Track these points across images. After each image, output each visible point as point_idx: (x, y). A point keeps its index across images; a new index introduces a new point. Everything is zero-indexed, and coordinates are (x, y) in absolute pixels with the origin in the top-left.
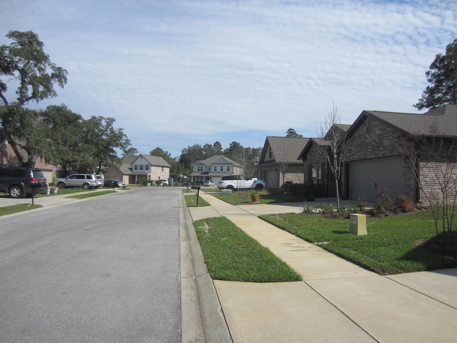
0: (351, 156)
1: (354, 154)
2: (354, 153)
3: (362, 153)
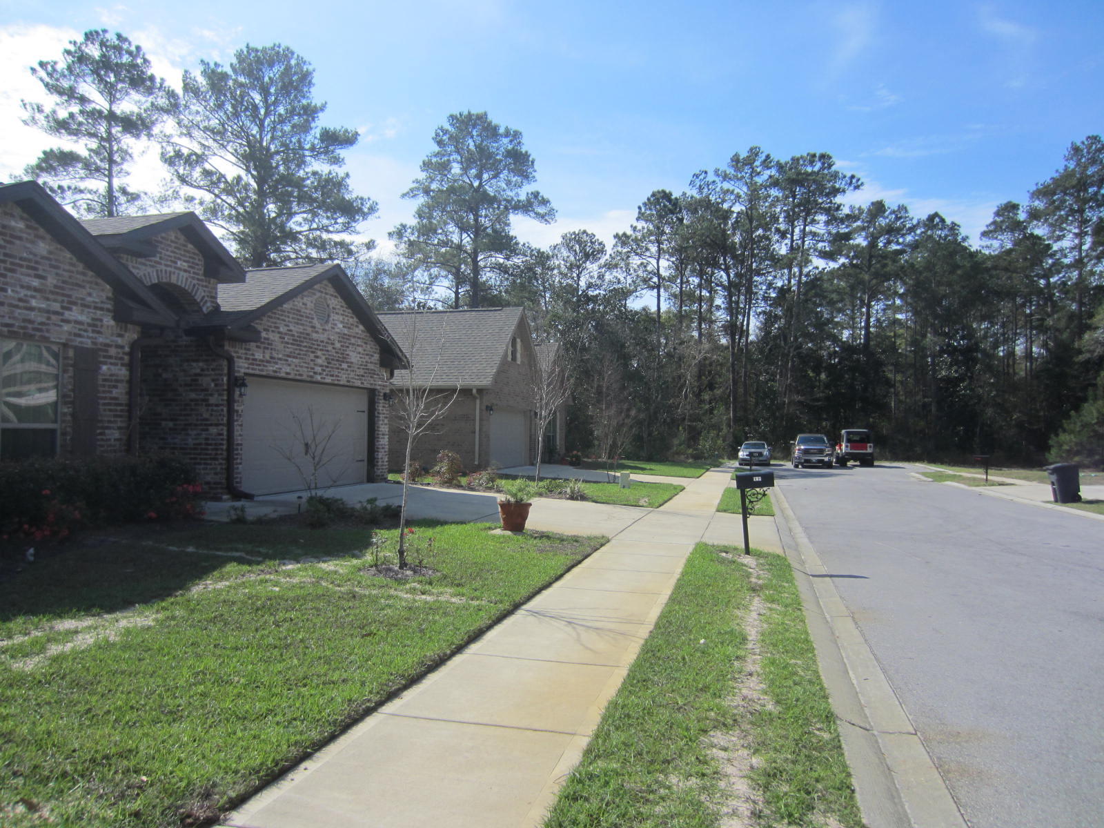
0: (268, 362)
1: (280, 359)
2: (280, 356)
3: (302, 364)
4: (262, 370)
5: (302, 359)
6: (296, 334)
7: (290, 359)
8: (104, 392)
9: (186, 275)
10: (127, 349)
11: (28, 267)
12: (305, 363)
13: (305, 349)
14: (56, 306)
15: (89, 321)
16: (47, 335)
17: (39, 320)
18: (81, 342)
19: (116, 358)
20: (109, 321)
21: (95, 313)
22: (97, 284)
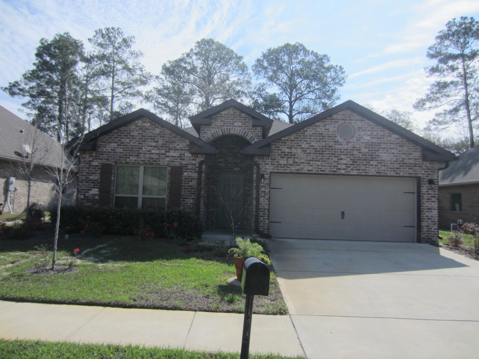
8: (185, 184)
10: (197, 165)
11: (151, 139)
14: (163, 152)
15: (178, 155)
16: (158, 162)
17: (155, 157)
18: (174, 164)
19: (191, 169)
20: (188, 155)
21: (181, 152)
22: (182, 140)
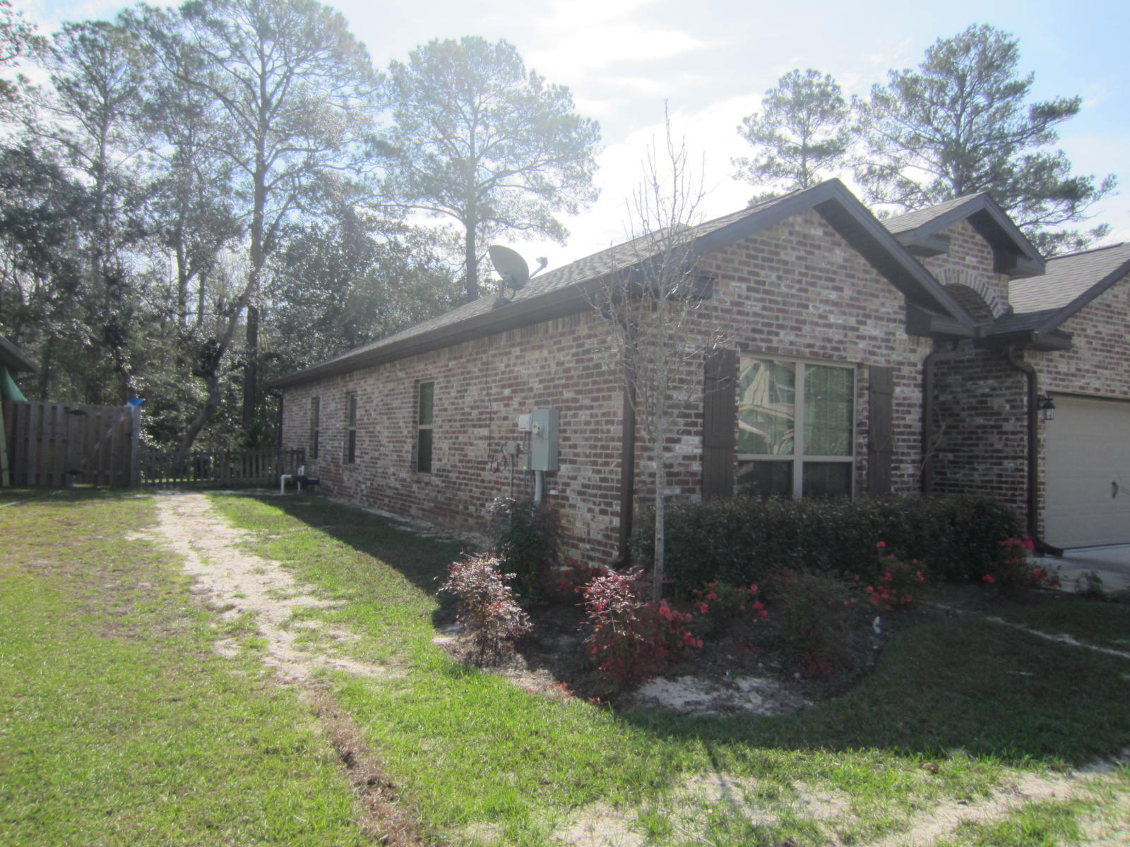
0: (1074, 375)
1: (1087, 371)
2: (1088, 367)
3: (1113, 377)
4: (1067, 387)
5: (1114, 369)
6: (1106, 338)
7: (1099, 370)
8: (898, 418)
9: (974, 272)
10: (920, 367)
11: (828, 279)
12: (1118, 374)
13: (1117, 356)
14: (852, 321)
15: (882, 335)
16: (844, 355)
17: (837, 338)
18: (875, 362)
19: (909, 378)
20: (901, 335)
21: (888, 326)
22: (890, 291)
